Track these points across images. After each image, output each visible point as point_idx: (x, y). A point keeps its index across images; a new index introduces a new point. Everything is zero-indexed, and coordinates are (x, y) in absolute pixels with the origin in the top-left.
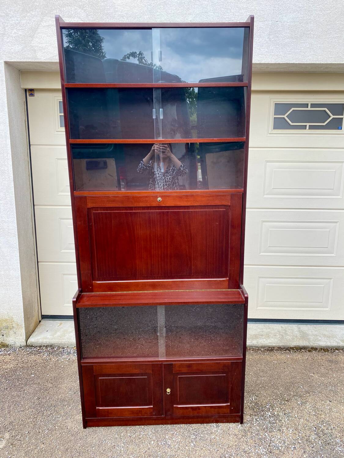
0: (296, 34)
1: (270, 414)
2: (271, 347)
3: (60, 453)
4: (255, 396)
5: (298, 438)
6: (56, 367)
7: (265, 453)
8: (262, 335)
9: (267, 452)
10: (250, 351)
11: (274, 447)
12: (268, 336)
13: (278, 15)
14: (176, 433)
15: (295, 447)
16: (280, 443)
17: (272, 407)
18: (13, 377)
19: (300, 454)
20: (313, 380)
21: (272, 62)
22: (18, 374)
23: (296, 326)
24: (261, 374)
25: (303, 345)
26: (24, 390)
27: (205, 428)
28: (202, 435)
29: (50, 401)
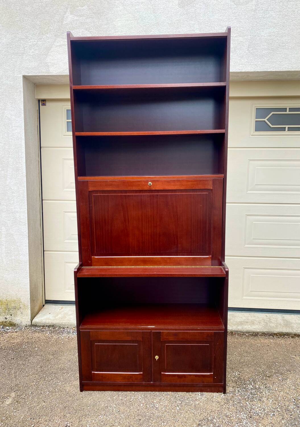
0: (272, 46)
1: (252, 387)
2: (255, 333)
3: (59, 410)
4: (238, 372)
5: (277, 407)
6: (57, 343)
7: (245, 418)
8: (247, 322)
9: (248, 417)
10: (235, 336)
11: (254, 413)
12: (253, 323)
13: (256, 31)
14: (163, 398)
15: (274, 414)
16: (260, 410)
17: (254, 381)
18: (19, 350)
19: (278, 420)
20: (294, 361)
21: (252, 71)
22: (23, 347)
23: (280, 315)
24: (245, 354)
25: (286, 332)
26: (29, 360)
27: (190, 396)
28: (187, 401)
29: (51, 370)
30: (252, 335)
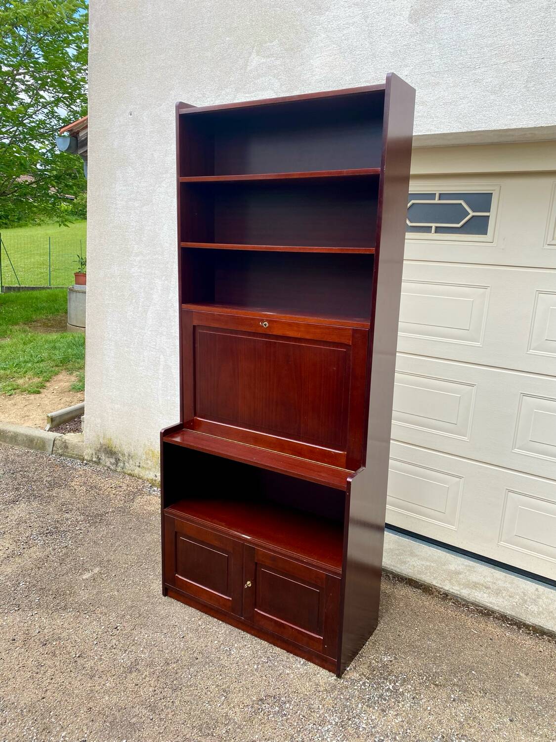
1: (391, 687)
4: (394, 657)
5: (400, 734)
7: (334, 723)
8: (488, 588)
9: (339, 724)
10: (448, 603)
11: (355, 724)
30: (481, 612)
